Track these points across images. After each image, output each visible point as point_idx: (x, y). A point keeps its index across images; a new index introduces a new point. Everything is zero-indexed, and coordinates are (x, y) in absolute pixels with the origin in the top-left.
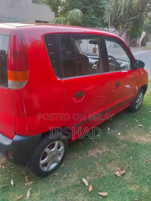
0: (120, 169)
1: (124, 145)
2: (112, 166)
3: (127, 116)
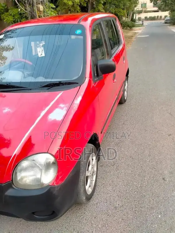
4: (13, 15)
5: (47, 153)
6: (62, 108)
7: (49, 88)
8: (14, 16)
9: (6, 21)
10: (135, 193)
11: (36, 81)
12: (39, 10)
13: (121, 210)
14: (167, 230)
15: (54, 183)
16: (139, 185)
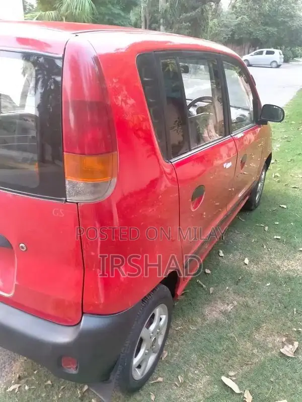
0: (284, 339)
1: (268, 285)
2: (266, 336)
3: (243, 220)
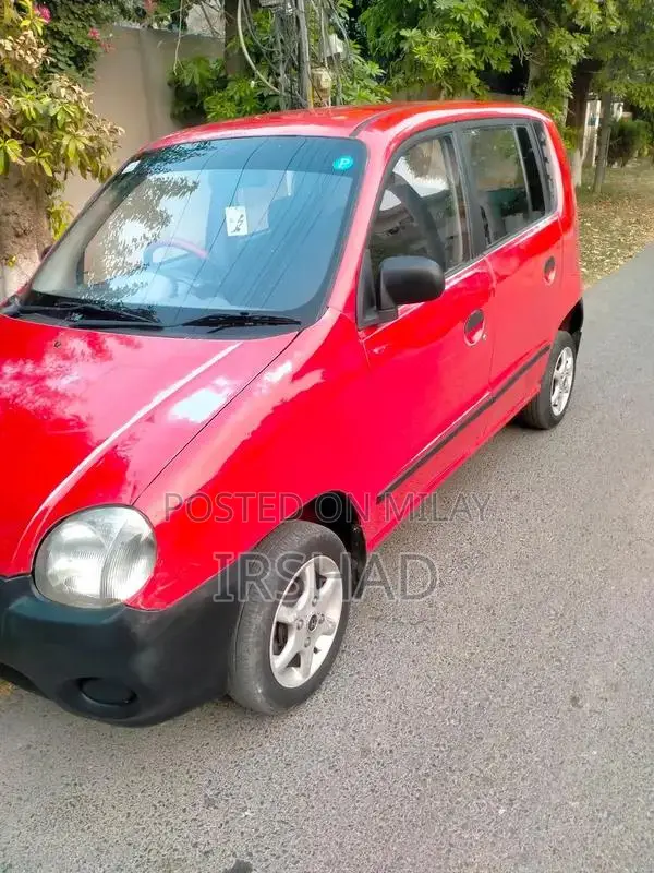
4: (237, 97)
5: (131, 507)
6: (218, 390)
7: (214, 331)
8: (240, 103)
9: (213, 117)
10: (453, 721)
11: (184, 306)
12: (317, 88)
13: (379, 762)
14: (509, 857)
15: (136, 600)
16: (477, 703)
